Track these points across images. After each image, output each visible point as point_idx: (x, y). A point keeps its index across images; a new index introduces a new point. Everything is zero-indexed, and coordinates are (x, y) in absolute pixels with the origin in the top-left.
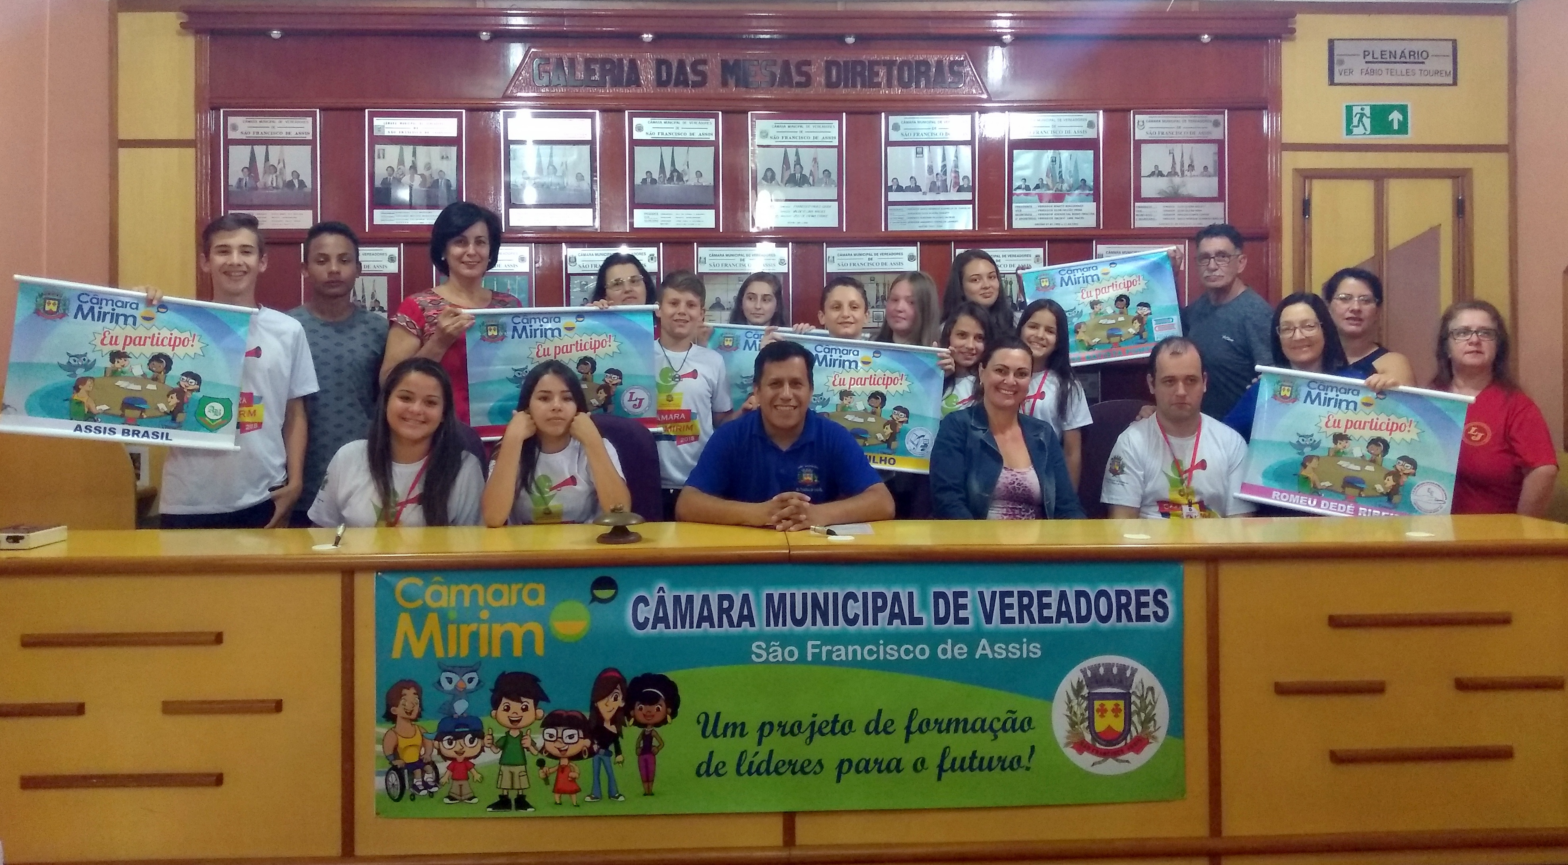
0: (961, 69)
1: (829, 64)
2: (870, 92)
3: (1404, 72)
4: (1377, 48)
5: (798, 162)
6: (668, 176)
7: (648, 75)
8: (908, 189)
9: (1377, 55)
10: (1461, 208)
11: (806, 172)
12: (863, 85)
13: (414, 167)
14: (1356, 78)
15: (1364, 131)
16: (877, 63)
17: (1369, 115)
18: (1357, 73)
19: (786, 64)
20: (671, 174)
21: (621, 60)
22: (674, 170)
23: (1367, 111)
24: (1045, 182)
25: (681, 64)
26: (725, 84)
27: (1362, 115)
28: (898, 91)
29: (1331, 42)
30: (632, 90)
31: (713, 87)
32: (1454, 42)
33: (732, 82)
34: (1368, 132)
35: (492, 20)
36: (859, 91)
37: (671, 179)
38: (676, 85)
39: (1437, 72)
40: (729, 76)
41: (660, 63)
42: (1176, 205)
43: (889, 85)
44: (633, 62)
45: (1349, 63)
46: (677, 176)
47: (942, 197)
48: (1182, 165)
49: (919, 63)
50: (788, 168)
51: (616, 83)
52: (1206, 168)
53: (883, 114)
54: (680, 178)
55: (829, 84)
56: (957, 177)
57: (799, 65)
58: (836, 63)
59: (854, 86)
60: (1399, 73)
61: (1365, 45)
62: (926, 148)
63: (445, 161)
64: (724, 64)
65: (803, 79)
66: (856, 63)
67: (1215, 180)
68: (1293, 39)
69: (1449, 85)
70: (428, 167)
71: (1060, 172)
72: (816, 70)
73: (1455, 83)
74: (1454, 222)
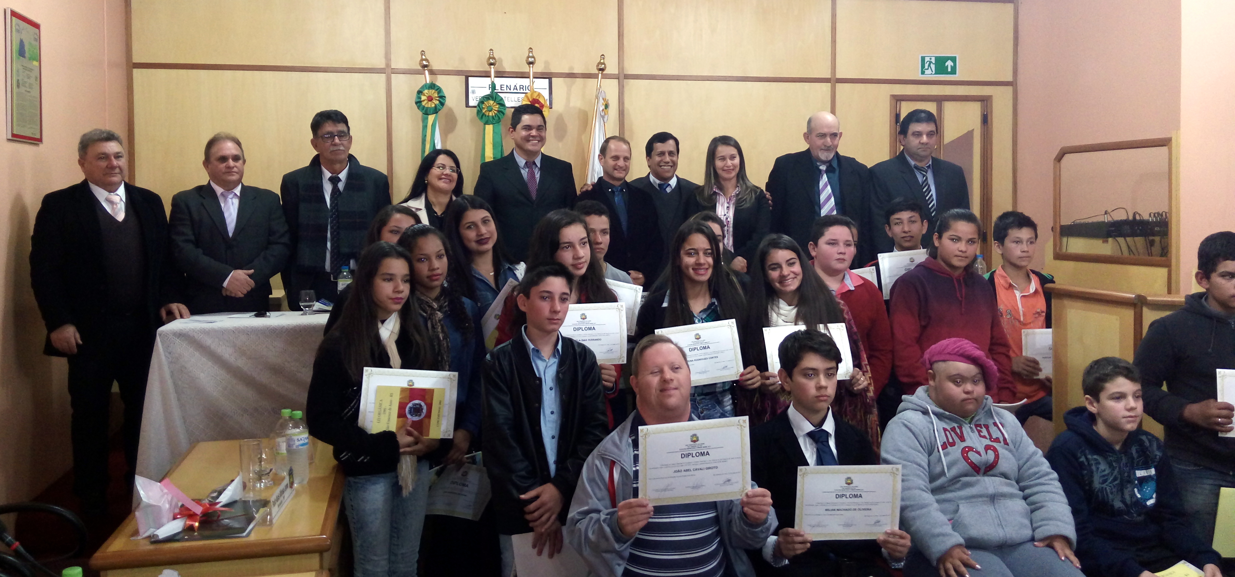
10: (986, 120)
15: (931, 72)
17: (934, 62)
23: (933, 60)
27: (930, 62)
34: (934, 73)
74: (981, 126)
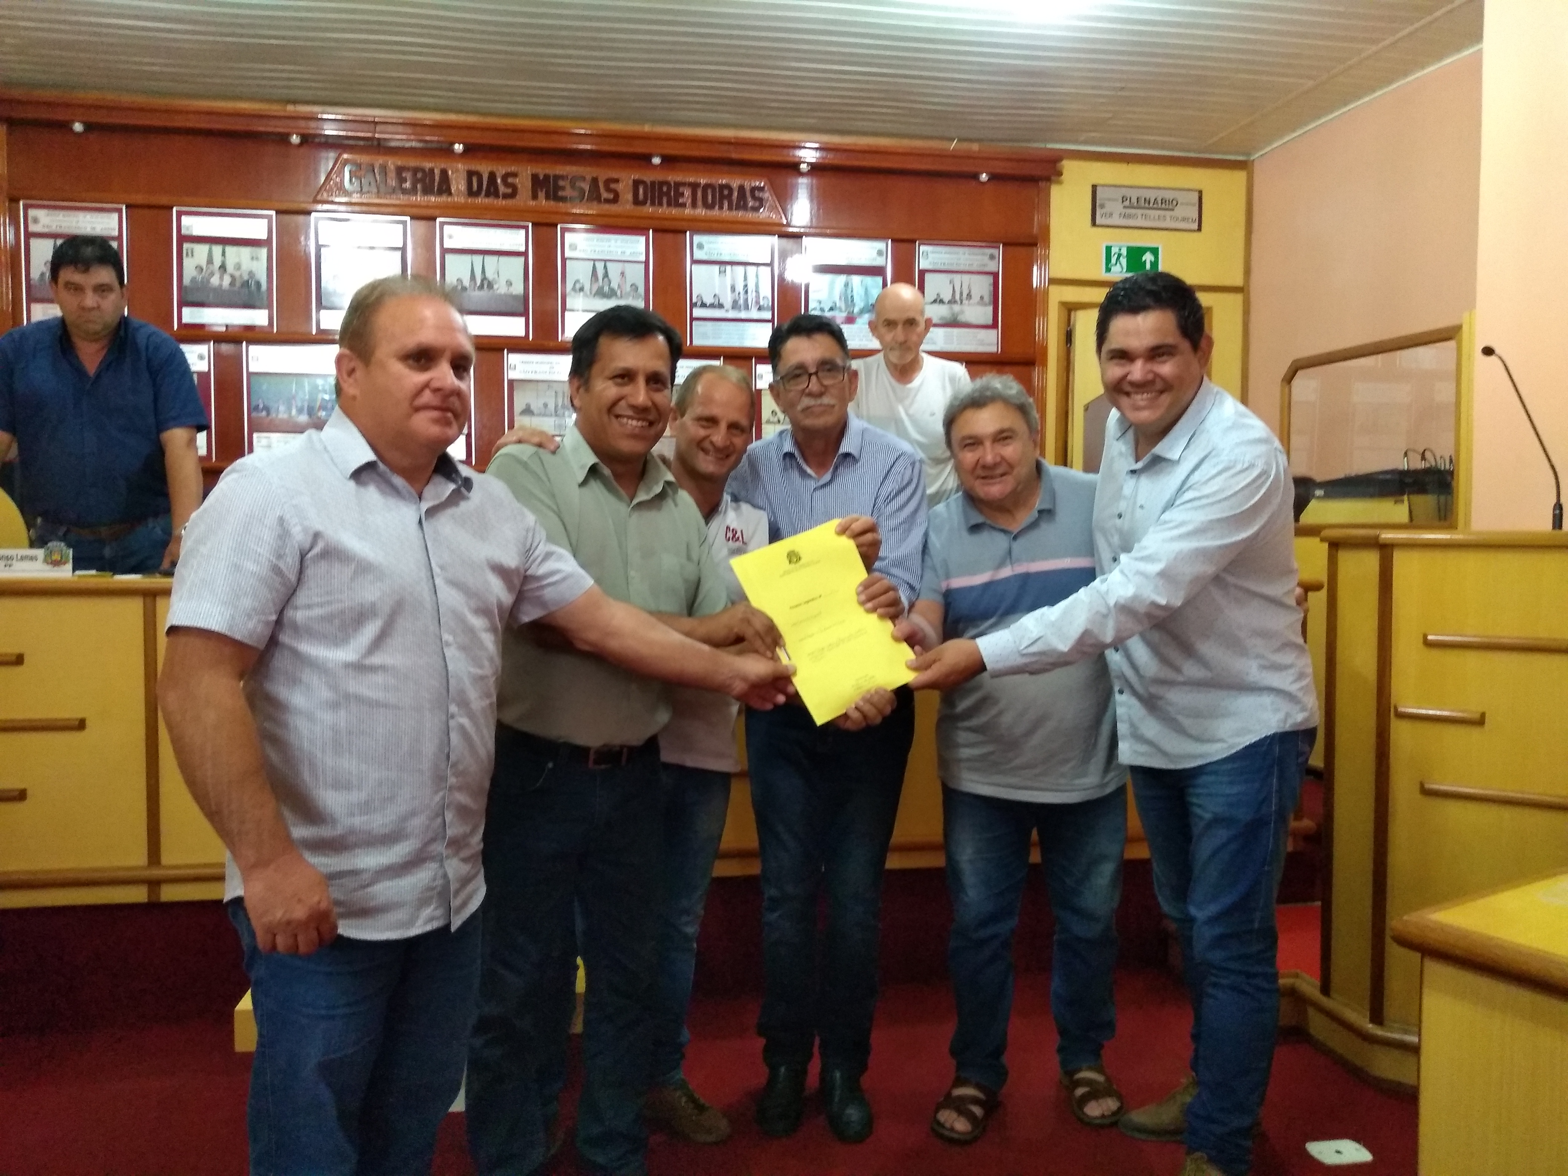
0: (761, 195)
1: (636, 183)
2: (674, 211)
3: (1157, 217)
4: (1134, 194)
5: (606, 275)
6: (479, 283)
7: (458, 184)
8: (712, 306)
9: (1134, 200)
11: (614, 285)
12: (669, 204)
13: (223, 267)
14: (1116, 220)
15: (1121, 269)
16: (684, 184)
17: (1125, 255)
18: (1116, 216)
19: (595, 181)
20: (482, 281)
21: (432, 171)
22: (484, 278)
23: (1124, 252)
24: (838, 305)
25: (492, 176)
26: (535, 197)
27: (1119, 255)
28: (701, 212)
29: (1094, 188)
30: (443, 199)
31: (524, 199)
32: (1200, 192)
33: (541, 195)
35: (302, 123)
36: (663, 210)
37: (481, 287)
38: (488, 195)
39: (1184, 219)
40: (539, 190)
41: (470, 174)
42: (956, 331)
43: (694, 205)
44: (444, 173)
45: (1110, 207)
46: (487, 284)
47: (743, 315)
48: (961, 294)
49: (722, 187)
50: (597, 279)
51: (427, 191)
52: (982, 298)
53: (688, 233)
54: (490, 286)
55: (637, 202)
56: (758, 297)
57: (608, 182)
58: (643, 182)
59: (661, 204)
60: (1152, 217)
61: (1124, 192)
62: (728, 268)
63: (255, 263)
64: (535, 177)
65: (611, 196)
66: (662, 184)
67: (990, 309)
68: (1060, 183)
69: (1195, 231)
70: (238, 267)
71: (852, 297)
72: (624, 187)
73: (1199, 229)
